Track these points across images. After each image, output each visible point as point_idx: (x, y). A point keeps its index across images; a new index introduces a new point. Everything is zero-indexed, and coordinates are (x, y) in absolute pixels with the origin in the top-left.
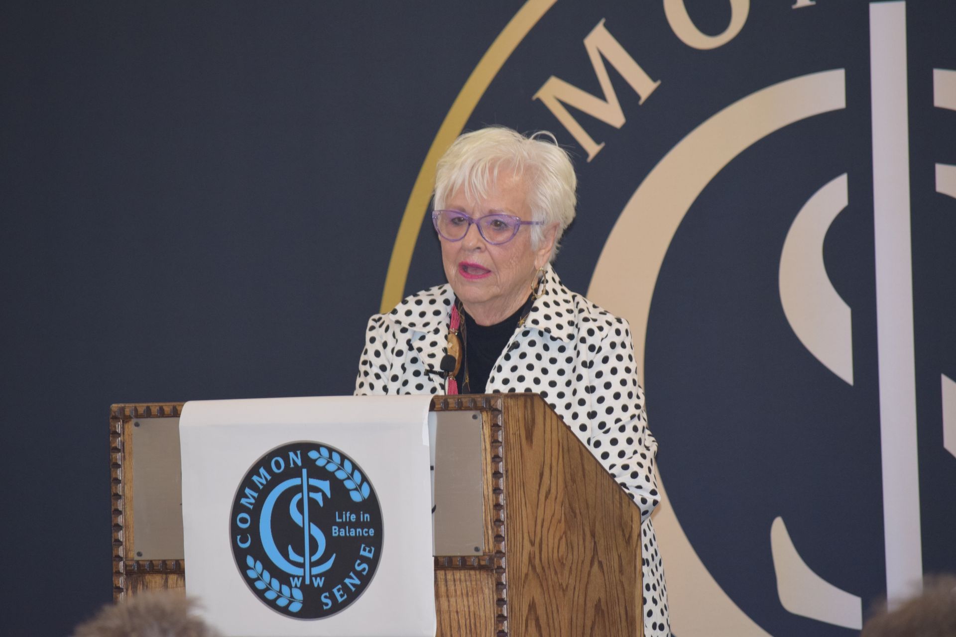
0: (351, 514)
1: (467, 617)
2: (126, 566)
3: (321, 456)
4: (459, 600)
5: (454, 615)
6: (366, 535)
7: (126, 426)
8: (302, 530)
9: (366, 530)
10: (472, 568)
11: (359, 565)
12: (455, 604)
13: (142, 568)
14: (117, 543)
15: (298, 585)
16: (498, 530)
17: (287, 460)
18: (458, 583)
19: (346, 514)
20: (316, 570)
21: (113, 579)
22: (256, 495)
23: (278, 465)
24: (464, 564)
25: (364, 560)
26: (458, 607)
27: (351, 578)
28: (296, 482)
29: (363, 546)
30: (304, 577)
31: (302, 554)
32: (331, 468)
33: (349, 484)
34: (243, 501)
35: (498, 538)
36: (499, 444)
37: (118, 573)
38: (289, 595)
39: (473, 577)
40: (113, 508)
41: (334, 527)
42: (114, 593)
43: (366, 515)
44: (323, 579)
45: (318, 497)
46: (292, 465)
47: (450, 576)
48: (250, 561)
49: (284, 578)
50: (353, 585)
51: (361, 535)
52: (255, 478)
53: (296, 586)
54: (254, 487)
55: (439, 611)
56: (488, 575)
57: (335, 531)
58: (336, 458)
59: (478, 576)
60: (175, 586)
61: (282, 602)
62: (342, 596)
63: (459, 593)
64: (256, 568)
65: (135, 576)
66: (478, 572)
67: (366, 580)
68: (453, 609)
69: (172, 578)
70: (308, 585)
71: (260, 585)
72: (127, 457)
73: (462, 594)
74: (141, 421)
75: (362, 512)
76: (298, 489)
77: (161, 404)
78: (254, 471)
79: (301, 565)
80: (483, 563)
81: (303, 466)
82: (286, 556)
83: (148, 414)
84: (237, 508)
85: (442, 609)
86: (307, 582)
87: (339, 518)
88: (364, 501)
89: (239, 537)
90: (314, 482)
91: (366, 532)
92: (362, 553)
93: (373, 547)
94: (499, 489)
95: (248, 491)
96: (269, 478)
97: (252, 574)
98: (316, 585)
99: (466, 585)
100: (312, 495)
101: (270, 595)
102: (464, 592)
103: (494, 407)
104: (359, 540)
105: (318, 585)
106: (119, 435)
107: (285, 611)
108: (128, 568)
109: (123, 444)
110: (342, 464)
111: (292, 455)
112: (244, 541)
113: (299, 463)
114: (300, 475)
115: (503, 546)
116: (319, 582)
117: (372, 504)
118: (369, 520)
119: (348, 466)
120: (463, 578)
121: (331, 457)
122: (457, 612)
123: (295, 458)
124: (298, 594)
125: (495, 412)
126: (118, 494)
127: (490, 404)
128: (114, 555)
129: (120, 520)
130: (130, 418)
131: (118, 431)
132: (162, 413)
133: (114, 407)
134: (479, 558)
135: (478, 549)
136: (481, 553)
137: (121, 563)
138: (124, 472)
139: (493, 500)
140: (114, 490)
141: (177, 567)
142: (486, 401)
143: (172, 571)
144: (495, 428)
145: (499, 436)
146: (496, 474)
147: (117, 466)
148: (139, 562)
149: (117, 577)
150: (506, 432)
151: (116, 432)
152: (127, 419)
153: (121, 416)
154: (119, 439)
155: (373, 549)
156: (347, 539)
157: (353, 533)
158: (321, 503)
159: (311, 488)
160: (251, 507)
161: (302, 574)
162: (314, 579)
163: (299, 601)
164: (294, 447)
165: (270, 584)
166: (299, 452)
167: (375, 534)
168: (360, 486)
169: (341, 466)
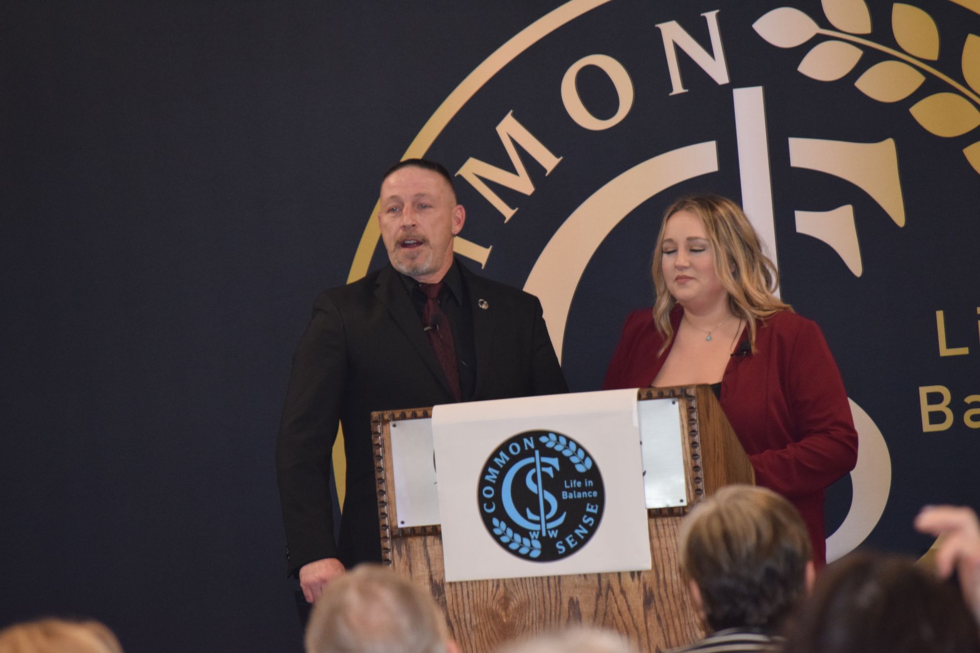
0: (577, 482)
1: (675, 551)
2: (391, 532)
3: (550, 440)
4: (668, 539)
5: (664, 551)
6: (591, 496)
7: (385, 427)
8: (537, 496)
9: (590, 492)
10: (678, 515)
11: (586, 519)
12: (664, 543)
13: (406, 533)
14: (383, 516)
15: (537, 537)
16: (697, 486)
17: (522, 445)
18: (666, 527)
19: (573, 482)
20: (551, 525)
21: (381, 543)
22: (497, 472)
23: (515, 449)
24: (671, 512)
25: (590, 515)
26: (668, 544)
27: (580, 529)
28: (530, 460)
29: (588, 505)
30: (541, 531)
31: (538, 513)
32: (559, 448)
33: (574, 460)
34: (487, 478)
35: (698, 491)
36: (694, 422)
37: (386, 537)
38: (529, 545)
40: (378, 490)
42: (383, 554)
43: (589, 482)
44: (557, 531)
45: (549, 471)
46: (526, 448)
47: (659, 521)
48: (495, 522)
49: (524, 533)
50: (583, 534)
51: (586, 496)
52: (496, 460)
53: (535, 538)
54: (495, 466)
55: (652, 549)
57: (565, 495)
58: (563, 441)
60: (432, 544)
61: (524, 551)
62: (573, 543)
63: (667, 534)
64: (500, 526)
65: (398, 539)
67: (592, 530)
68: (663, 546)
69: (430, 539)
70: (544, 537)
71: (505, 539)
72: (387, 450)
73: (670, 534)
74: (397, 423)
75: (586, 480)
76: (533, 465)
77: (414, 410)
78: (496, 454)
79: (539, 522)
81: (536, 448)
83: (403, 417)
84: (483, 483)
85: (654, 547)
86: (544, 534)
87: (567, 485)
88: (588, 471)
89: (485, 505)
90: (545, 460)
91: (590, 494)
92: (588, 510)
93: (597, 504)
94: (697, 455)
95: (491, 470)
96: (508, 459)
97: (497, 532)
98: (551, 536)
99: (674, 529)
100: (544, 469)
101: (514, 546)
102: (672, 533)
103: (689, 394)
104: (585, 501)
105: (553, 536)
106: (380, 434)
107: (527, 557)
108: (393, 534)
109: (383, 440)
110: (568, 445)
111: (526, 441)
112: (489, 507)
113: (532, 446)
114: (534, 455)
116: (554, 534)
117: (594, 473)
118: (592, 485)
119: (573, 446)
120: (670, 523)
121: (558, 440)
122: (667, 549)
123: (529, 443)
124: (537, 544)
125: (690, 399)
126: (381, 479)
127: (685, 392)
128: (381, 525)
129: (385, 498)
130: (388, 421)
131: (379, 432)
132: (415, 416)
133: (375, 414)
134: (683, 508)
135: (682, 501)
136: (685, 504)
137: (388, 530)
138: (385, 462)
139: (692, 464)
140: (378, 475)
141: (435, 531)
142: (682, 391)
143: (430, 534)
144: (690, 410)
145: (695, 416)
146: (693, 445)
147: (380, 458)
148: (402, 530)
149: (384, 541)
150: (699, 413)
151: (377, 433)
152: (387, 422)
153: (381, 420)
154: (380, 437)
155: (597, 506)
156: (575, 500)
157: (579, 495)
158: (552, 475)
159: (544, 465)
160: (494, 482)
161: (540, 529)
162: (549, 532)
163: (538, 549)
164: (527, 435)
165: (513, 538)
166: (531, 438)
167: (598, 495)
168: (584, 460)
169: (567, 446)
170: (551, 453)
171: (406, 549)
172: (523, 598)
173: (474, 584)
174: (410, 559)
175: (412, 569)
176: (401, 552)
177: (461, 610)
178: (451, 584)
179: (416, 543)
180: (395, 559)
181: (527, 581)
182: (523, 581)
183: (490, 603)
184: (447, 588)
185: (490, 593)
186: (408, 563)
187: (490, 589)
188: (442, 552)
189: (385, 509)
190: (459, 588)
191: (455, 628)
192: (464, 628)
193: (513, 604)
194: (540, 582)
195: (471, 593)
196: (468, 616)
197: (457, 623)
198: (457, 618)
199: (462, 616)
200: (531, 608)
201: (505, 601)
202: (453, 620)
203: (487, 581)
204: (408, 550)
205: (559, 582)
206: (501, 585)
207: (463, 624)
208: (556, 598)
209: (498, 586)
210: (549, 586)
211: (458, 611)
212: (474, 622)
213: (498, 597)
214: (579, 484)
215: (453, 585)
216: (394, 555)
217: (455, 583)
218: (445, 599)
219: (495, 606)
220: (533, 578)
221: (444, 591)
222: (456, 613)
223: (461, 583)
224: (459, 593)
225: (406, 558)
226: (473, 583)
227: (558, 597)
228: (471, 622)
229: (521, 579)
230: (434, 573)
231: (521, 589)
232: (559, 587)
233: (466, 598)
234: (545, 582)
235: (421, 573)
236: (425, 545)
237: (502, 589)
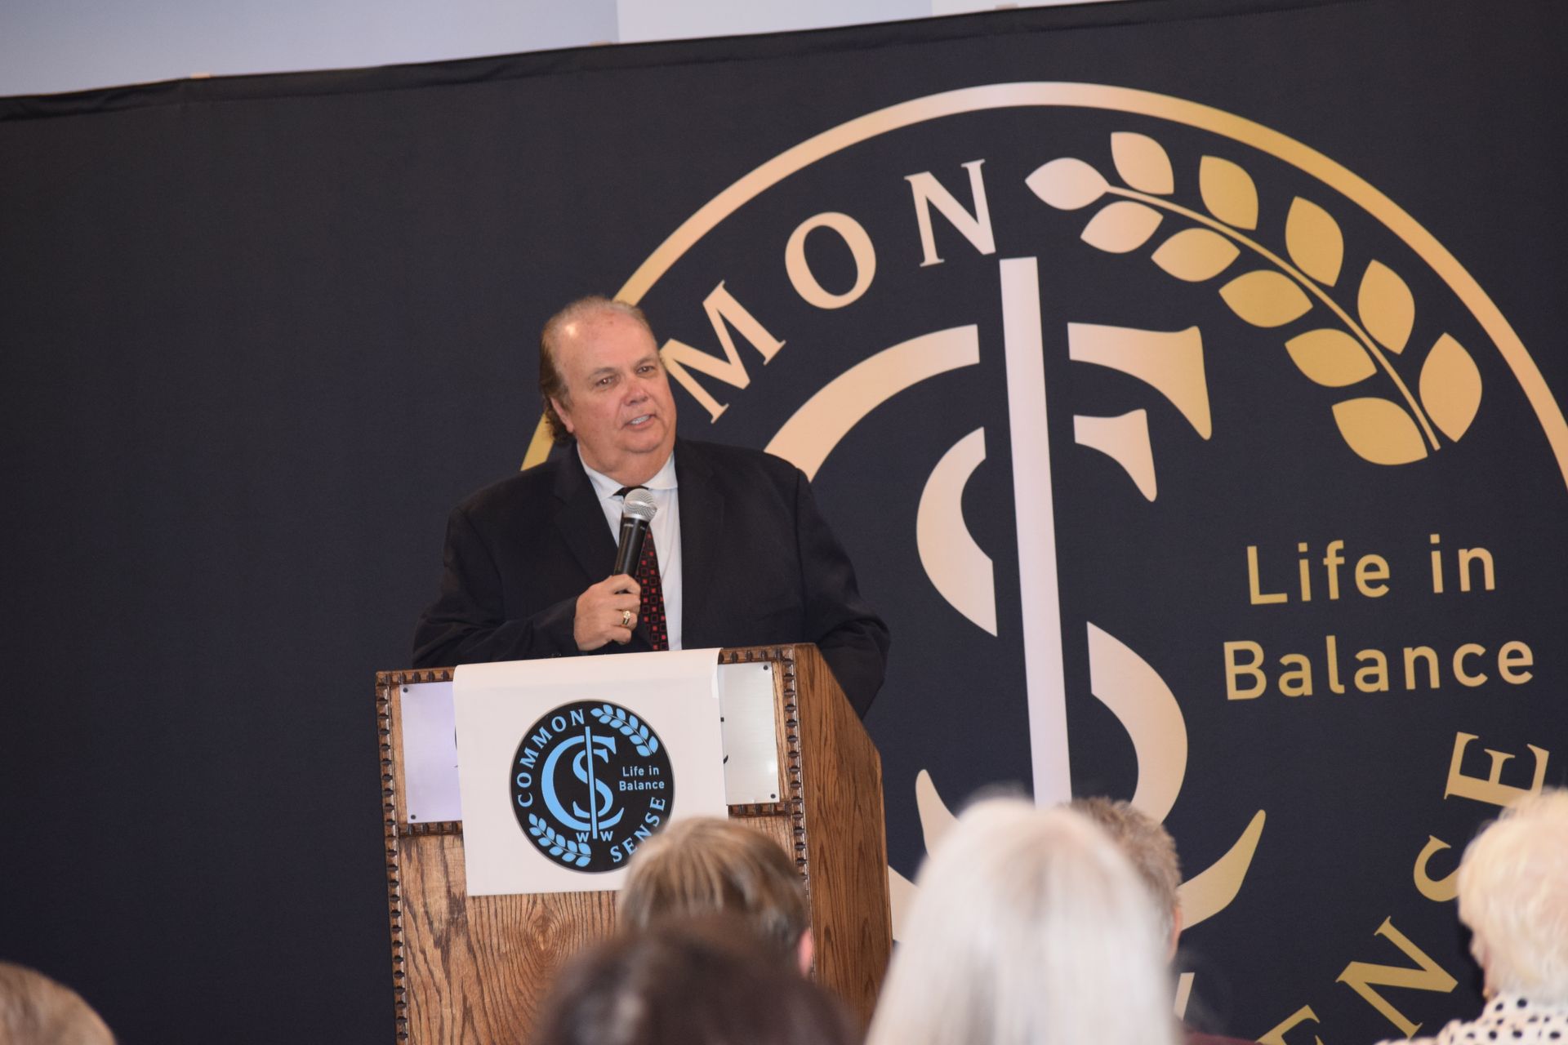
0: (638, 769)
2: (399, 829)
3: (604, 713)
6: (656, 788)
7: (393, 692)
8: (587, 786)
9: (655, 783)
10: (769, 814)
11: (649, 817)
13: (416, 831)
14: (388, 808)
15: (586, 840)
16: (794, 777)
17: (568, 719)
19: (633, 769)
20: (604, 825)
21: (386, 843)
22: (536, 754)
23: (559, 724)
24: (760, 810)
25: (655, 812)
27: (641, 830)
28: (579, 739)
29: (653, 799)
30: (591, 833)
31: (588, 810)
32: (615, 724)
33: (635, 740)
34: (523, 761)
35: (794, 784)
36: (792, 693)
37: (391, 836)
38: (576, 850)
39: (769, 823)
40: (383, 773)
41: (621, 782)
42: (388, 857)
43: (654, 769)
44: (612, 832)
45: (603, 754)
46: (574, 724)
48: (533, 819)
49: (570, 834)
50: (644, 837)
51: (650, 788)
52: (535, 738)
53: (583, 841)
54: (534, 747)
56: (784, 821)
57: (622, 786)
58: (621, 714)
59: (774, 822)
60: (451, 847)
61: (568, 858)
62: (632, 848)
64: (539, 825)
65: (408, 838)
66: (773, 818)
69: (448, 839)
70: (595, 840)
71: (544, 842)
72: (395, 722)
74: (409, 687)
75: (650, 766)
76: (583, 746)
77: (431, 670)
78: (534, 730)
79: (589, 821)
80: (779, 809)
81: (586, 725)
82: (571, 812)
83: (418, 680)
84: (517, 768)
86: (595, 836)
87: (626, 773)
88: (653, 755)
89: (520, 797)
90: (598, 739)
91: (655, 785)
92: (652, 805)
93: (664, 799)
94: (794, 737)
95: (527, 751)
96: (550, 737)
97: (535, 832)
98: (604, 839)
100: (597, 752)
101: (555, 851)
103: (786, 657)
104: (648, 794)
105: (607, 839)
106: (387, 702)
107: (572, 866)
108: (401, 831)
109: (390, 709)
110: (627, 720)
111: (573, 713)
112: (525, 799)
113: (582, 721)
114: (583, 733)
115: (800, 792)
116: (608, 836)
117: (661, 758)
118: (658, 773)
119: (634, 722)
121: (615, 714)
123: (578, 717)
124: (586, 849)
125: (786, 663)
126: (387, 760)
127: (781, 655)
128: (386, 819)
129: (391, 784)
130: (397, 684)
131: (386, 698)
132: (432, 679)
133: (381, 675)
134: (775, 805)
135: (773, 796)
136: (777, 800)
137: (394, 826)
138: (392, 738)
139: (788, 748)
140: (383, 755)
141: (455, 829)
142: (777, 653)
143: (449, 833)
144: (787, 677)
145: (793, 686)
146: (790, 723)
147: (386, 732)
148: (412, 825)
149: (390, 840)
150: (798, 682)
151: (383, 699)
152: (394, 685)
153: (389, 683)
154: (387, 705)
155: (664, 801)
156: (635, 792)
157: (641, 787)
158: (607, 760)
159: (596, 746)
160: (532, 766)
161: (590, 829)
162: (602, 833)
163: (587, 856)
164: (576, 706)
165: (555, 840)
166: (581, 711)
167: (665, 786)
168: (648, 741)
169: (627, 722)
170: (606, 730)
171: (417, 851)
172: (567, 919)
173: (504, 899)
174: (422, 865)
175: (425, 878)
176: (411, 856)
177: (487, 933)
178: (474, 898)
179: (430, 844)
180: (403, 864)
181: (573, 897)
182: (568, 897)
183: (523, 927)
184: (469, 904)
185: (524, 912)
186: (420, 870)
187: (524, 907)
188: (464, 856)
189: (392, 799)
190: (484, 904)
191: (479, 955)
192: (490, 957)
193: (553, 927)
194: (588, 898)
195: (499, 910)
196: (495, 941)
197: (482, 950)
198: (481, 942)
199: (487, 941)
200: (576, 932)
201: (544, 922)
202: (476, 947)
203: (521, 896)
204: (420, 854)
205: (613, 900)
206: (539, 901)
207: (489, 951)
208: (609, 920)
209: (535, 902)
210: (600, 904)
211: (483, 934)
212: (503, 950)
213: (533, 917)
214: (641, 772)
215: (477, 900)
216: (402, 861)
217: (479, 897)
218: (466, 916)
219: (530, 928)
220: (580, 893)
221: (465, 907)
222: (480, 936)
223: (487, 897)
224: (485, 910)
225: (417, 864)
226: (503, 897)
227: (612, 920)
228: (499, 948)
229: (565, 894)
230: (452, 884)
231: (564, 907)
232: (614, 905)
233: (493, 917)
234: (596, 899)
235: (435, 884)
236: (442, 848)
237: (539, 907)
